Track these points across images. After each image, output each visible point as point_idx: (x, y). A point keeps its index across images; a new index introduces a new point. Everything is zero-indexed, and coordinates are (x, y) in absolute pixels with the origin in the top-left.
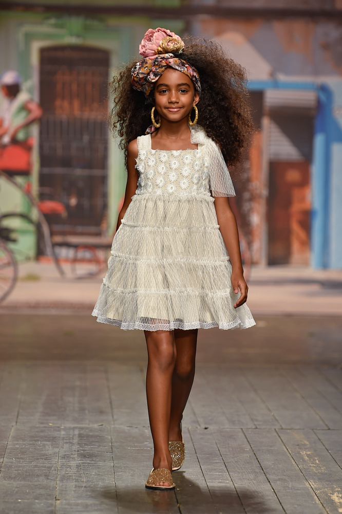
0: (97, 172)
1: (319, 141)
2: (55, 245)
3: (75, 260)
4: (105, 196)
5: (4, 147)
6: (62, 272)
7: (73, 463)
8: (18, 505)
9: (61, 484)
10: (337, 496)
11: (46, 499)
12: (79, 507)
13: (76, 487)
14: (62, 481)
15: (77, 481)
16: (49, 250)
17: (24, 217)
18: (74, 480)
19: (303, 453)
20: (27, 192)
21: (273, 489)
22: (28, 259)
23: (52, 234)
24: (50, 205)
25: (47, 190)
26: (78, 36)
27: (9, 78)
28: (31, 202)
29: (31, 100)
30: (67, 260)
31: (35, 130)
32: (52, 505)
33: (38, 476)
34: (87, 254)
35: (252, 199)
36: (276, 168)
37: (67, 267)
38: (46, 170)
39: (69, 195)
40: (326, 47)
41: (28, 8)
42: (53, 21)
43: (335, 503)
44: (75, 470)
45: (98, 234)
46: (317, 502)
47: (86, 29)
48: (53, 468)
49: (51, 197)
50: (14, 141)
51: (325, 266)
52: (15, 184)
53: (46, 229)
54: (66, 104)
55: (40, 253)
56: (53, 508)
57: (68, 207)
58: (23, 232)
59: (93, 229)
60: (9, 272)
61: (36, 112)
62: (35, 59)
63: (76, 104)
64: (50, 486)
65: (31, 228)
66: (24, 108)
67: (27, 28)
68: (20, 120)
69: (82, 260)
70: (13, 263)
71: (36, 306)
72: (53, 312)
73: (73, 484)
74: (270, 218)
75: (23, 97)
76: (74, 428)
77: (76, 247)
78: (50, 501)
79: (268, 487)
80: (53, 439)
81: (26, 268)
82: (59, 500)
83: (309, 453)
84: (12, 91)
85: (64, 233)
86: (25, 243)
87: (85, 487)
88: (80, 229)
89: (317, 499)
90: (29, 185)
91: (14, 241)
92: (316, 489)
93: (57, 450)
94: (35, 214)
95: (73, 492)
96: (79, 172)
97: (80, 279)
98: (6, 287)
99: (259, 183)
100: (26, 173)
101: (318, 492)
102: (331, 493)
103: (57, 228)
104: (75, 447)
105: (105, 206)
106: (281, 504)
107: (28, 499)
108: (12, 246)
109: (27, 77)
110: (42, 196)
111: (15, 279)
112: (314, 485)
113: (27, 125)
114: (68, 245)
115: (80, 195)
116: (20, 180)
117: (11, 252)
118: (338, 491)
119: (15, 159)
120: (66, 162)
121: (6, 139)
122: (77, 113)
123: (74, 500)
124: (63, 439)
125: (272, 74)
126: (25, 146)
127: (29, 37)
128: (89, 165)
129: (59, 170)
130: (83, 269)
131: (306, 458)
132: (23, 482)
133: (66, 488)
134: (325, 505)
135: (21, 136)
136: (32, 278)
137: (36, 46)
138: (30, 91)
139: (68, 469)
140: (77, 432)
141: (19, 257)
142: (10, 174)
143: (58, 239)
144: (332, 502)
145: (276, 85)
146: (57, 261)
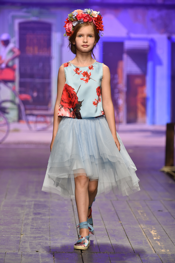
0: (46, 81)
1: (150, 65)
2: (27, 115)
3: (36, 122)
4: (50, 92)
5: (2, 69)
6: (30, 128)
7: (30, 217)
8: (3, 237)
9: (24, 227)
10: (154, 232)
11: (16, 235)
12: (31, 238)
13: (31, 228)
14: (24, 225)
15: (32, 226)
16: (24, 117)
17: (12, 102)
18: (30, 225)
19: (139, 211)
20: (13, 90)
21: (124, 229)
22: (14, 122)
23: (26, 109)
24: (24, 96)
25: (23, 89)
26: (37, 16)
27: (4, 37)
28: (15, 95)
29: (15, 47)
30: (32, 122)
31: (17, 62)
32: (19, 237)
33: (13, 223)
34: (42, 119)
35: (119, 92)
36: (130, 78)
37: (32, 125)
38: (23, 80)
39: (33, 91)
40: (153, 21)
41: (13, 4)
42: (25, 10)
43: (152, 235)
44: (31, 220)
45: (47, 109)
46: (144, 235)
47: (41, 13)
48: (21, 220)
49: (25, 93)
50: (7, 66)
51: (153, 123)
52: (8, 86)
53: (22, 108)
54: (31, 49)
55: (20, 119)
56: (19, 239)
57: (33, 97)
58: (12, 109)
59: (44, 107)
60: (5, 128)
61: (17, 52)
62: (16, 28)
63: (36, 49)
64: (18, 228)
65: (15, 107)
66: (12, 51)
67: (13, 13)
68: (10, 56)
69: (40, 122)
70: (7, 123)
71: (18, 143)
72: (26, 146)
73: (29, 227)
74: (128, 101)
75: (11, 46)
76: (32, 201)
77: (37, 116)
78: (18, 236)
79: (121, 227)
80: (22, 206)
81: (13, 126)
82: (22, 235)
83: (142, 211)
84: (6, 43)
85: (31, 109)
86: (13, 114)
87: (35, 228)
88: (38, 107)
89: (144, 233)
90: (14, 87)
91: (8, 113)
92: (144, 228)
93: (23, 211)
94: (17, 101)
95: (29, 231)
96: (38, 81)
97: (39, 131)
98: (3, 135)
99: (122, 85)
100: (13, 81)
101: (144, 230)
102: (151, 230)
103: (28, 107)
104: (32, 210)
105: (50, 97)
106: (127, 235)
107: (8, 235)
108: (7, 116)
109: (13, 36)
110: (21, 92)
111: (8, 131)
112: (143, 226)
113: (13, 59)
114: (33, 115)
115: (38, 91)
116: (10, 84)
117: (6, 119)
118: (154, 229)
119: (8, 75)
120: (32, 76)
121: (4, 66)
122: (36, 53)
123: (29, 235)
124: (27, 206)
125: (128, 34)
126: (12, 69)
127: (14, 18)
128: (42, 77)
129: (28, 80)
130: (40, 126)
131: (140, 214)
132: (6, 227)
133: (26, 229)
134: (147, 236)
135: (10, 64)
136: (16, 130)
137: (17, 22)
138: (15, 43)
139: (28, 220)
140: (33, 203)
141: (10, 121)
142: (6, 82)
143: (28, 112)
144: (151, 234)
145: (130, 39)
146: (28, 122)
